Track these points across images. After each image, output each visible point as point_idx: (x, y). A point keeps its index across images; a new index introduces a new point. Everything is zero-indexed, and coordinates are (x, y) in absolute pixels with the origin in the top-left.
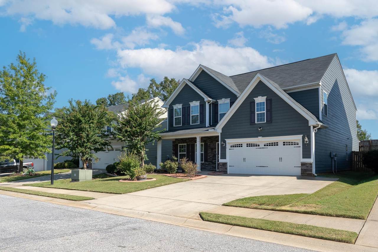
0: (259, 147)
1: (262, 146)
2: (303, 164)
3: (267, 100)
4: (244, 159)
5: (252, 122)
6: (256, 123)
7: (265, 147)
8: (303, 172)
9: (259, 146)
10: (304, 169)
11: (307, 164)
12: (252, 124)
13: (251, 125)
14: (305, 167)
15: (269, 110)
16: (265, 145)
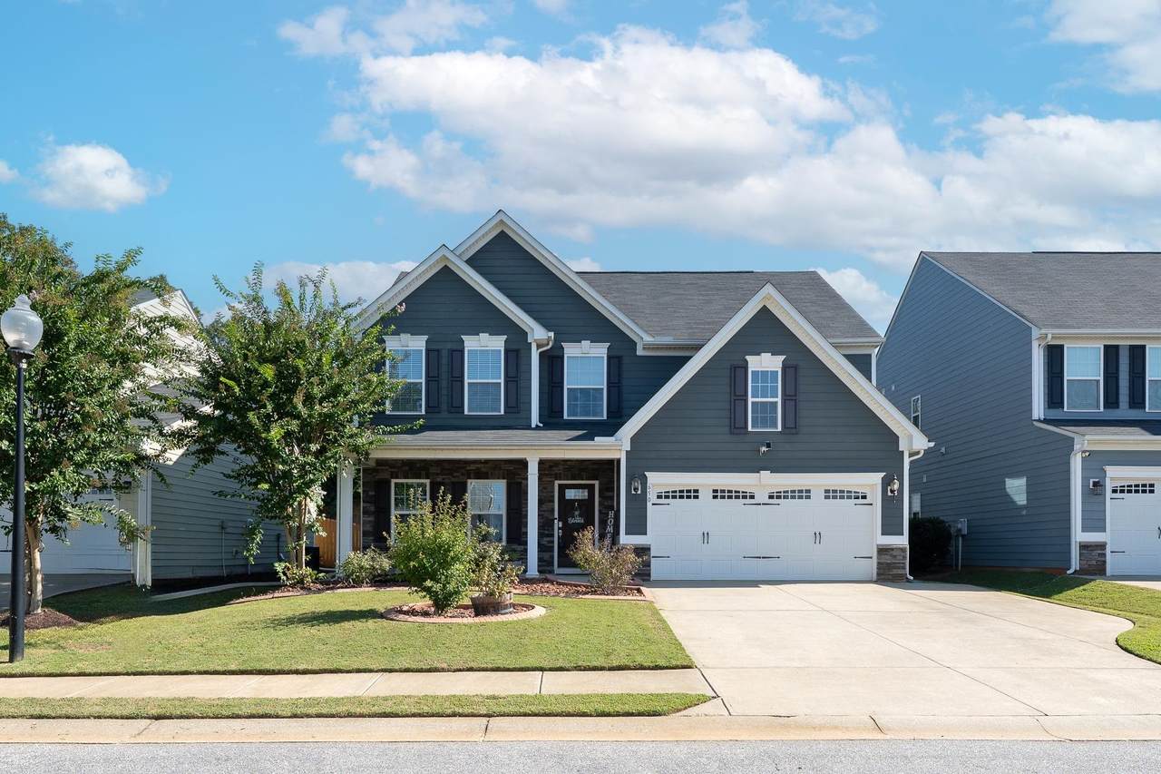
0: (752, 501)
1: (762, 497)
2: (882, 551)
3: (785, 367)
4: (706, 536)
5: (738, 427)
6: (750, 429)
7: (771, 501)
8: (882, 571)
9: (752, 497)
10: (888, 563)
11: (892, 549)
12: (736, 431)
13: (731, 433)
14: (888, 557)
15: (790, 396)
16: (771, 497)
